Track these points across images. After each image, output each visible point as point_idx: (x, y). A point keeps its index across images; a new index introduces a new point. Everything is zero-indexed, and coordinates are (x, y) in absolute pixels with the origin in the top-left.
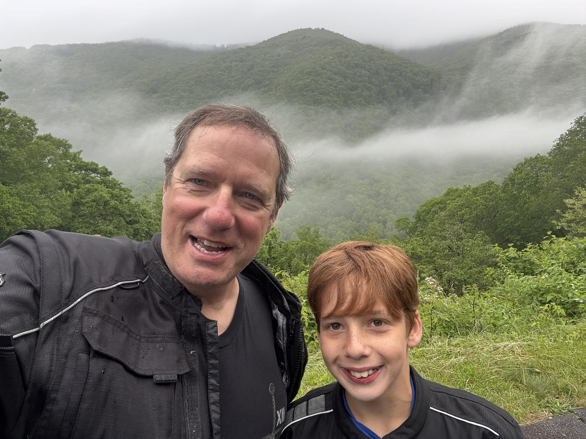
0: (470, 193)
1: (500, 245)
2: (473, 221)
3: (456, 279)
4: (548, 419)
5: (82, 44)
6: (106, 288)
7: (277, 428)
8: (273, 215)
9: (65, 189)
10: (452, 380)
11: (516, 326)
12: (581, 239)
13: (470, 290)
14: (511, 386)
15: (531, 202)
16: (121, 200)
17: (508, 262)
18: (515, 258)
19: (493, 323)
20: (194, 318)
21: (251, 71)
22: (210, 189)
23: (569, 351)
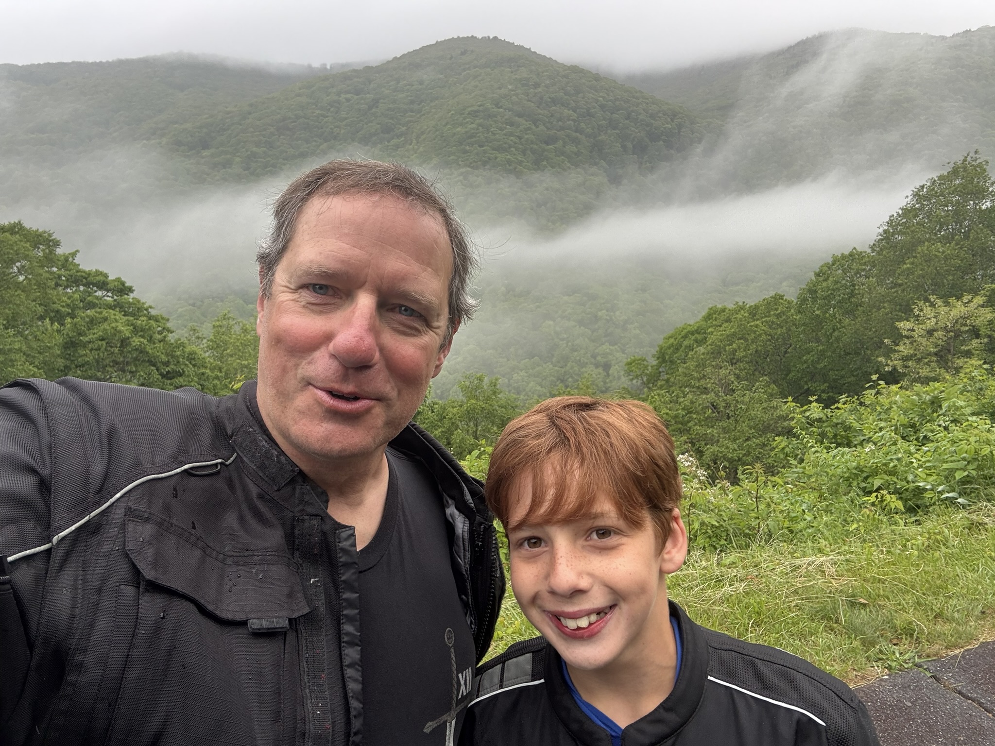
0: (746, 314)
1: (796, 400)
2: (751, 362)
3: (725, 458)
4: (882, 680)
5: (73, 62)
6: (163, 475)
7: (459, 702)
8: (445, 345)
9: (50, 320)
10: (726, 622)
11: (825, 531)
12: (924, 386)
13: (751, 474)
14: (821, 628)
15: (844, 327)
16: (151, 337)
17: (809, 426)
18: (820, 420)
19: (788, 528)
20: (315, 522)
21: (374, 110)
22: (339, 301)
23: (912, 568)
